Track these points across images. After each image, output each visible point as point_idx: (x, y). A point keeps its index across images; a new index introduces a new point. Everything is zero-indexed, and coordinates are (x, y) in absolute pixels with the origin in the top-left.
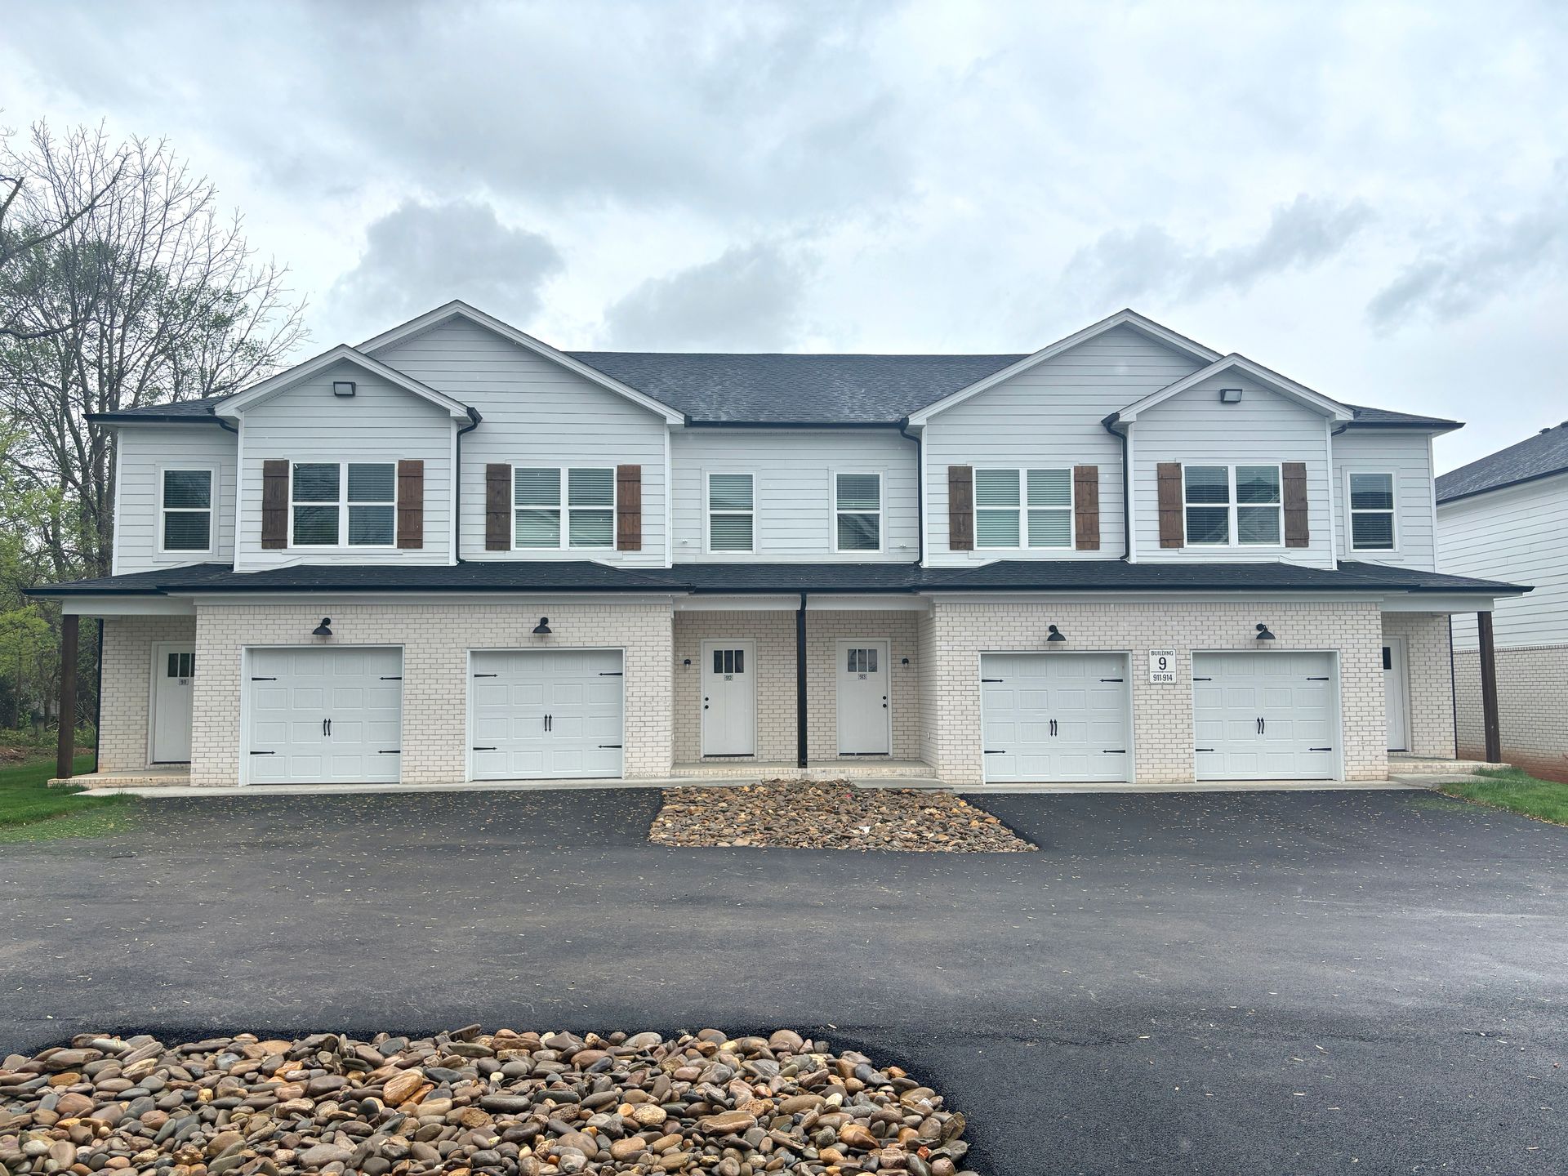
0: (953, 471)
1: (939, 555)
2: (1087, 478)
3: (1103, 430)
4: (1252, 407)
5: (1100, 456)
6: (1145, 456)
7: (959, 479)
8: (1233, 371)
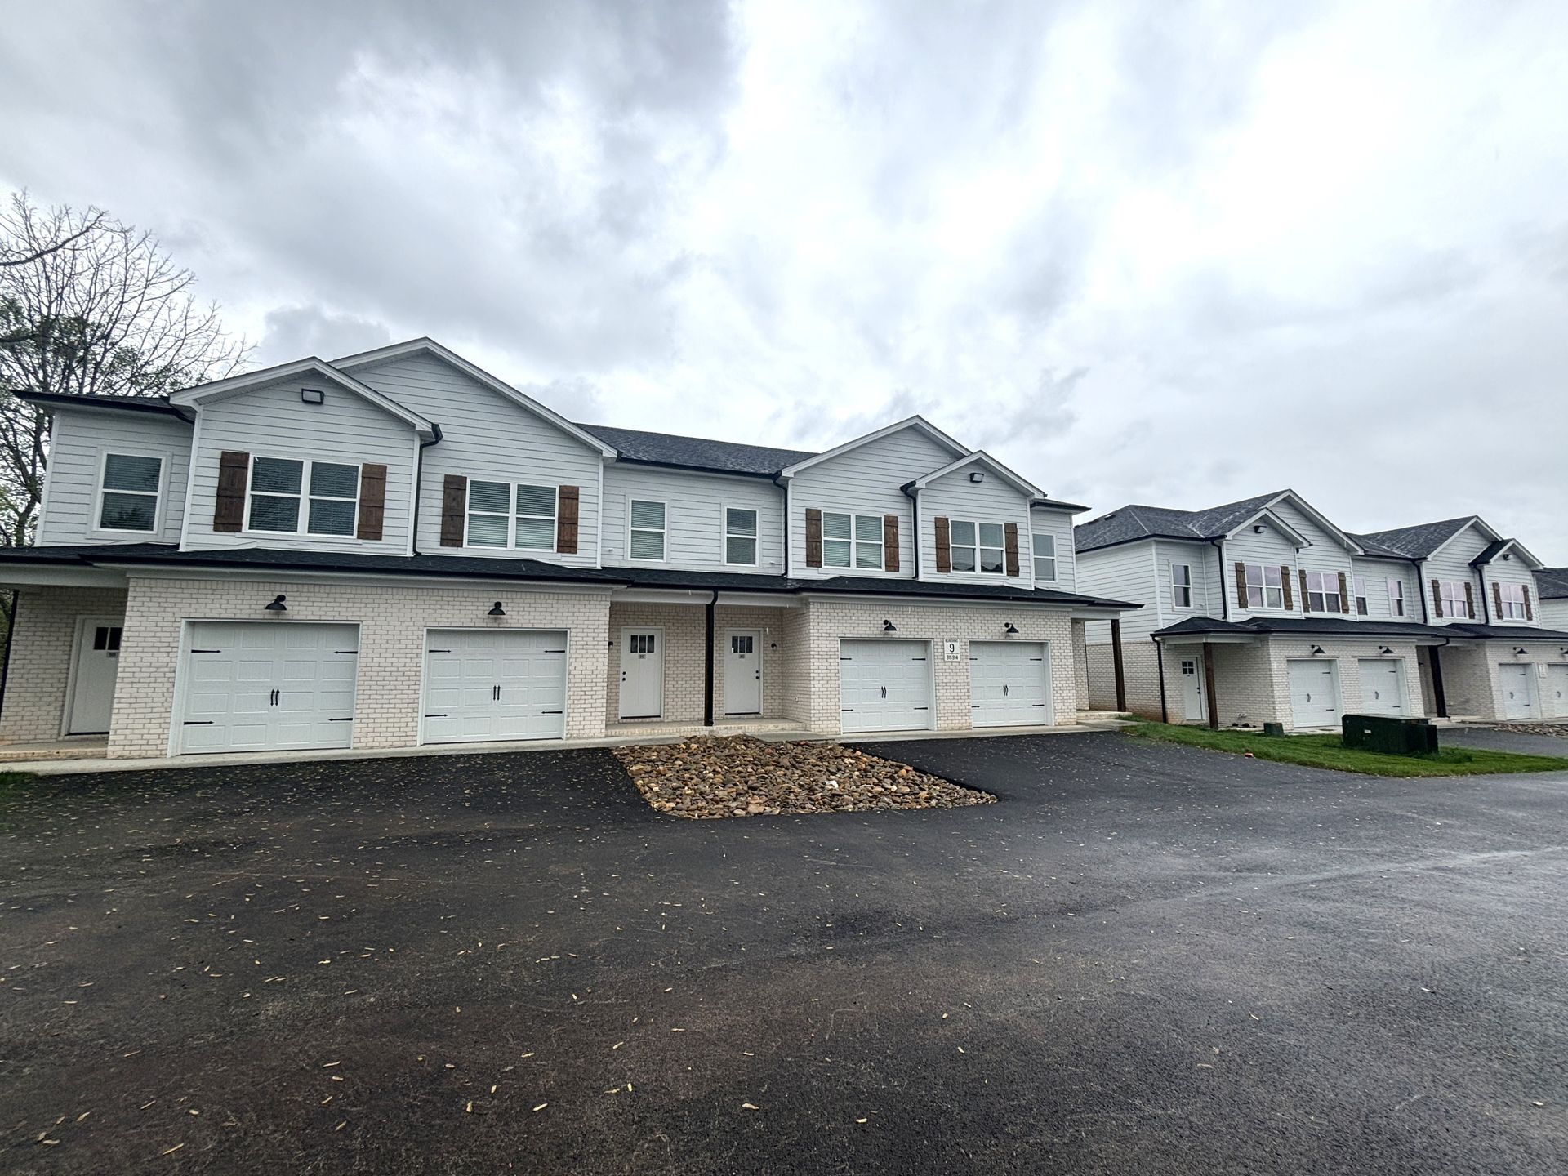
0: (808, 511)
1: (799, 570)
2: (892, 523)
3: (900, 493)
4: (987, 485)
5: (897, 508)
6: (928, 512)
7: (813, 517)
8: (978, 463)
